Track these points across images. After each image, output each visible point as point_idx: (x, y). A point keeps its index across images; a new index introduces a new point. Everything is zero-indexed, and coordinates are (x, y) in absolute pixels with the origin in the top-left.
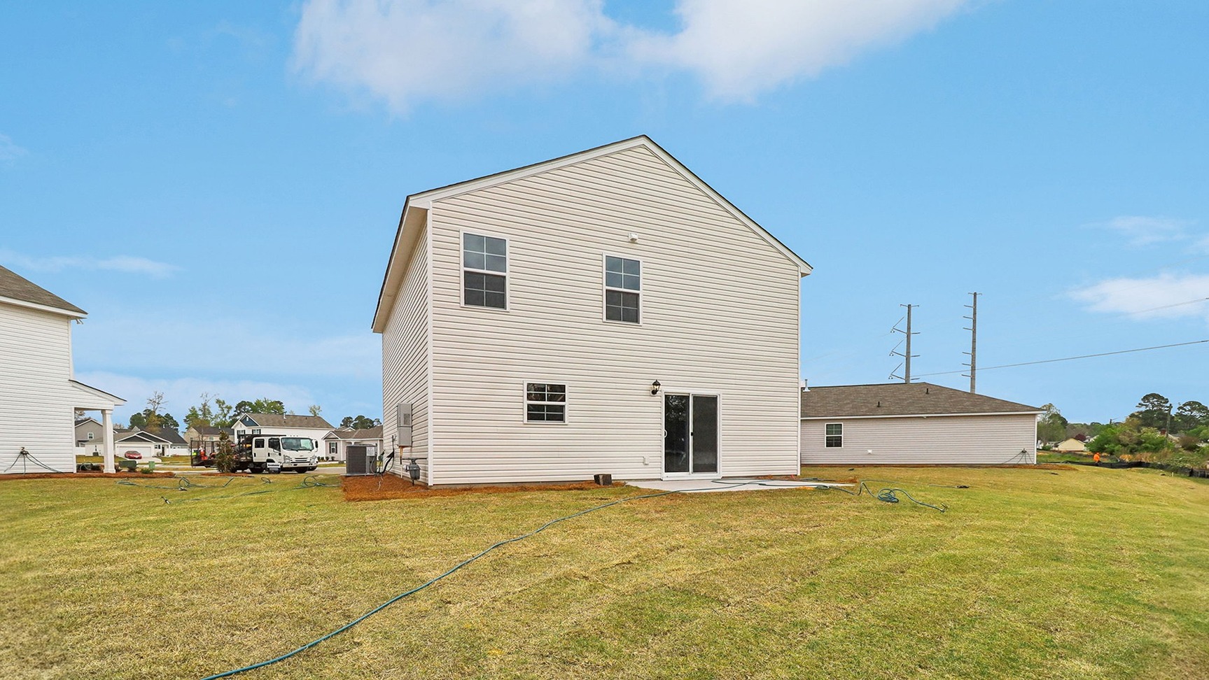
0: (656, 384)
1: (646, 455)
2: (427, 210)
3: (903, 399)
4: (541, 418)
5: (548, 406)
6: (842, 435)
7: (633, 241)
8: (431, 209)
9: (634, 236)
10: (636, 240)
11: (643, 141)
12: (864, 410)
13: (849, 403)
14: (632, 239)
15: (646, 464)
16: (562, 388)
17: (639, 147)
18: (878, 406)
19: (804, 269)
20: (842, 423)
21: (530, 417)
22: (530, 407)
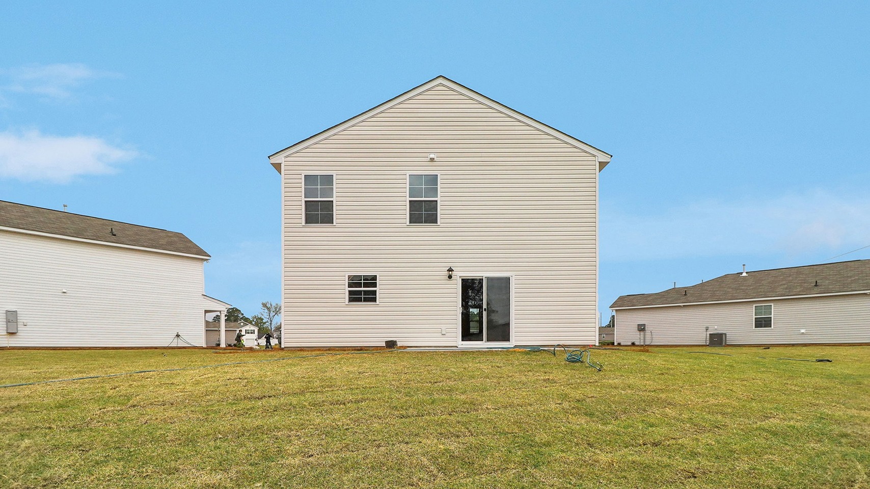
0: (450, 270)
1: (443, 327)
2: (281, 164)
3: (848, 277)
4: (359, 300)
5: (364, 291)
6: (772, 316)
7: (432, 160)
8: (283, 162)
9: (432, 156)
10: (434, 159)
11: (440, 81)
12: (798, 290)
13: (784, 284)
14: (431, 159)
15: (443, 334)
16: (374, 278)
17: (437, 86)
18: (816, 285)
19: (603, 158)
20: (772, 304)
21: (351, 300)
22: (351, 293)
